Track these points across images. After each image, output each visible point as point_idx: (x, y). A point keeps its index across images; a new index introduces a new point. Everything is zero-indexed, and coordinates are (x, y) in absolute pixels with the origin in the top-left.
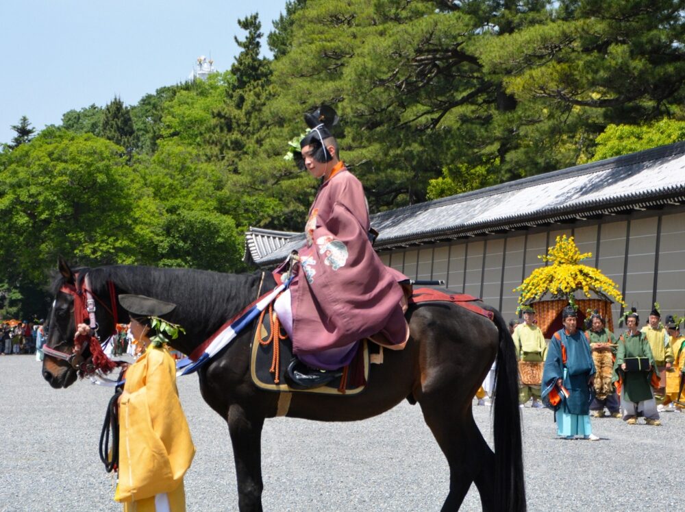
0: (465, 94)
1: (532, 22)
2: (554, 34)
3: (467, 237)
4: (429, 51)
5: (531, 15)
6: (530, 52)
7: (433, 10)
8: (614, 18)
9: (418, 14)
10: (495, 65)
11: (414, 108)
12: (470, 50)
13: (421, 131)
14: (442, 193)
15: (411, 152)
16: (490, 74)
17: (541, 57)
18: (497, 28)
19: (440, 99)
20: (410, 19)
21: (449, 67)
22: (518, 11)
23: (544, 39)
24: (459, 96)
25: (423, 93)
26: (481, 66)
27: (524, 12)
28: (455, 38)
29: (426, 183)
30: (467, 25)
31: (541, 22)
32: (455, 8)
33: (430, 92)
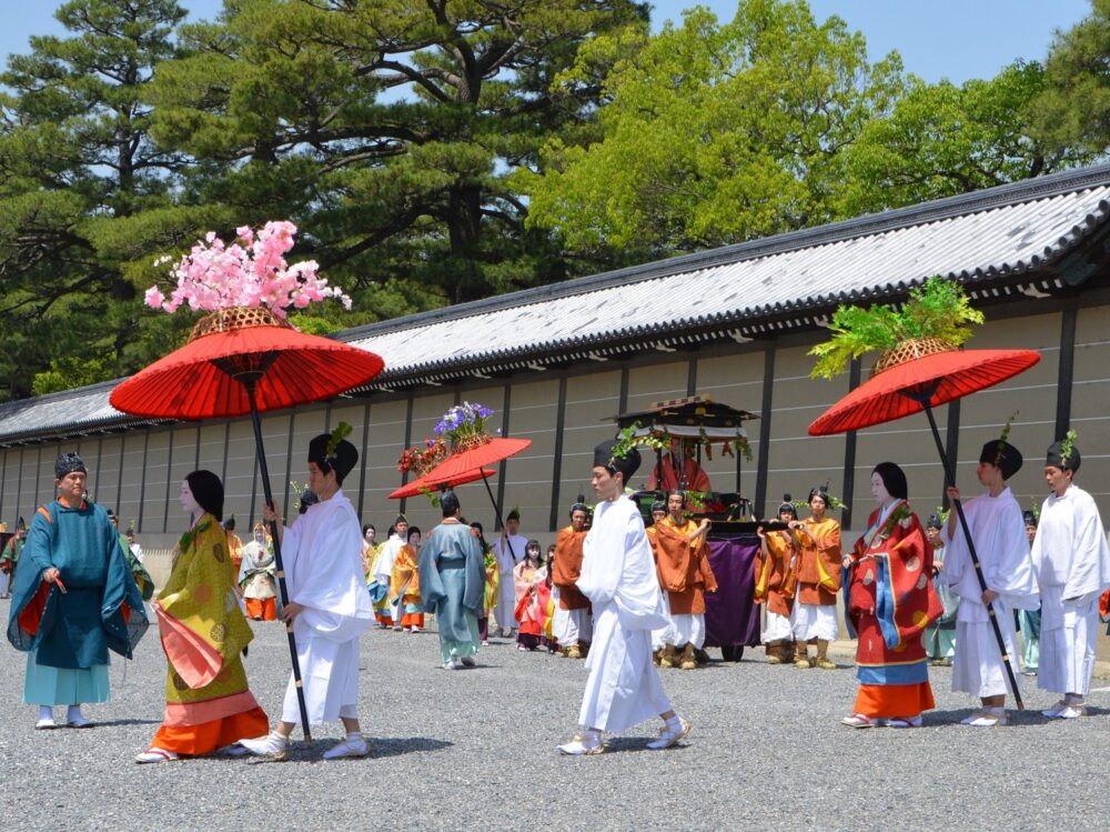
0: (76, 281)
1: (152, 206)
2: (176, 219)
3: (79, 436)
4: (33, 232)
5: (151, 198)
6: (151, 238)
7: (37, 188)
8: (241, 205)
9: (20, 191)
10: (110, 250)
11: (17, 294)
12: (82, 232)
13: (25, 319)
14: (50, 388)
15: (14, 343)
16: (104, 258)
17: (163, 243)
18: (112, 211)
19: (46, 284)
20: (10, 195)
21: (58, 249)
22: (136, 193)
23: (166, 225)
24: (69, 283)
25: (26, 277)
26: (95, 251)
27: (142, 195)
28: (64, 218)
29: (31, 378)
30: (78, 205)
31: (161, 206)
32: (63, 186)
33: (35, 277)
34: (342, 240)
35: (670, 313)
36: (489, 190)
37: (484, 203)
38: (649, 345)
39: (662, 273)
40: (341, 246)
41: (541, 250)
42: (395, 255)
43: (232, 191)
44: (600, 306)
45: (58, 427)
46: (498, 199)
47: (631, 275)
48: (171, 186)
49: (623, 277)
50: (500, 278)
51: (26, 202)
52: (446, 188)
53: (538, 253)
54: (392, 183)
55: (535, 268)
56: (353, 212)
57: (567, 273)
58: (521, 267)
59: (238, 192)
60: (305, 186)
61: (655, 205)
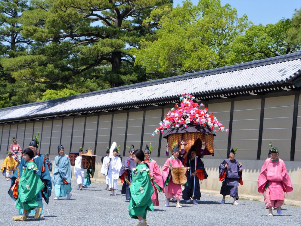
1: (21, 55)
2: (29, 59)
5: (21, 52)
6: (20, 64)
8: (49, 56)
10: (8, 68)
16: (6, 70)
17: (24, 66)
18: (8, 55)
22: (16, 51)
23: (25, 61)
26: (3, 68)
27: (18, 51)
31: (24, 55)
34: (79, 67)
35: (177, 92)
36: (124, 53)
37: (122, 57)
38: (170, 102)
39: (175, 80)
42: (95, 72)
43: (46, 51)
44: (156, 90)
46: (126, 56)
47: (166, 80)
48: (27, 49)
49: (163, 81)
50: (126, 80)
52: (111, 52)
53: (138, 72)
54: (95, 51)
55: (137, 77)
56: (83, 59)
57: (147, 79)
58: (133, 76)
59: (48, 52)
60: (68, 51)
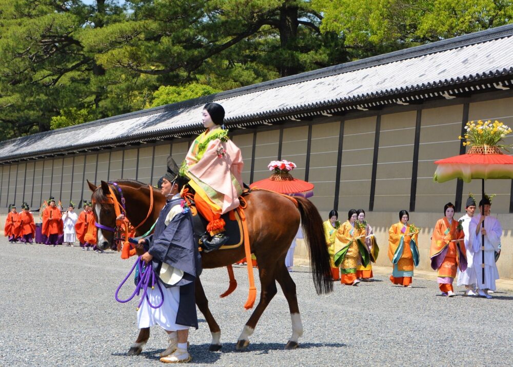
0: (74, 64)
1: (115, 21)
2: (127, 29)
3: (74, 153)
4: (50, 37)
5: (114, 17)
6: (114, 40)
7: (53, 11)
8: (161, 20)
9: (43, 13)
10: (91, 47)
11: (42, 72)
12: (76, 37)
13: (46, 86)
14: (59, 125)
15: (40, 99)
16: (88, 52)
17: (120, 43)
18: (93, 24)
19: (58, 67)
20: (38, 16)
21: (64, 46)
22: (106, 14)
23: (122, 32)
24: (70, 66)
26: (83, 47)
27: (110, 15)
28: (66, 29)
29: (50, 119)
30: (74, 21)
31: (120, 21)
32: (67, 10)
33: (51, 62)
34: (218, 40)
35: (405, 82)
36: (302, 9)
37: (300, 17)
38: (392, 101)
39: (402, 58)
40: (218, 43)
41: (333, 44)
42: (249, 48)
43: (156, 12)
44: (364, 78)
45: (62, 148)
46: (309, 14)
47: (383, 59)
48: (125, 9)
49: (378, 60)
50: (308, 61)
51: (46, 20)
52: (277, 9)
53: (330, 46)
54: (246, 7)
55: (328, 55)
56: (224, 23)
57: (348, 57)
59: (159, 13)
60: (197, 9)
61: (398, 16)
